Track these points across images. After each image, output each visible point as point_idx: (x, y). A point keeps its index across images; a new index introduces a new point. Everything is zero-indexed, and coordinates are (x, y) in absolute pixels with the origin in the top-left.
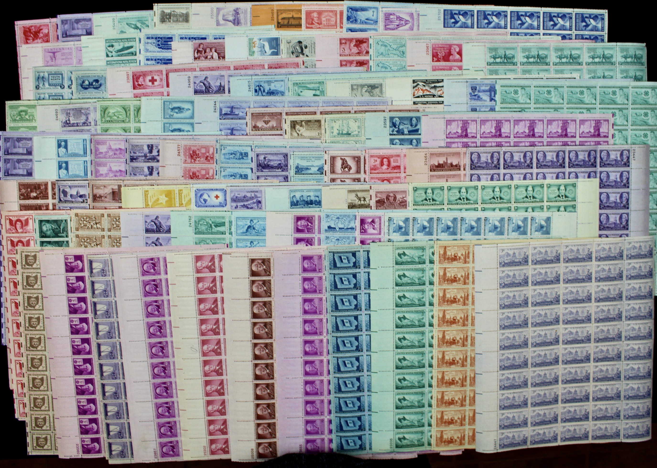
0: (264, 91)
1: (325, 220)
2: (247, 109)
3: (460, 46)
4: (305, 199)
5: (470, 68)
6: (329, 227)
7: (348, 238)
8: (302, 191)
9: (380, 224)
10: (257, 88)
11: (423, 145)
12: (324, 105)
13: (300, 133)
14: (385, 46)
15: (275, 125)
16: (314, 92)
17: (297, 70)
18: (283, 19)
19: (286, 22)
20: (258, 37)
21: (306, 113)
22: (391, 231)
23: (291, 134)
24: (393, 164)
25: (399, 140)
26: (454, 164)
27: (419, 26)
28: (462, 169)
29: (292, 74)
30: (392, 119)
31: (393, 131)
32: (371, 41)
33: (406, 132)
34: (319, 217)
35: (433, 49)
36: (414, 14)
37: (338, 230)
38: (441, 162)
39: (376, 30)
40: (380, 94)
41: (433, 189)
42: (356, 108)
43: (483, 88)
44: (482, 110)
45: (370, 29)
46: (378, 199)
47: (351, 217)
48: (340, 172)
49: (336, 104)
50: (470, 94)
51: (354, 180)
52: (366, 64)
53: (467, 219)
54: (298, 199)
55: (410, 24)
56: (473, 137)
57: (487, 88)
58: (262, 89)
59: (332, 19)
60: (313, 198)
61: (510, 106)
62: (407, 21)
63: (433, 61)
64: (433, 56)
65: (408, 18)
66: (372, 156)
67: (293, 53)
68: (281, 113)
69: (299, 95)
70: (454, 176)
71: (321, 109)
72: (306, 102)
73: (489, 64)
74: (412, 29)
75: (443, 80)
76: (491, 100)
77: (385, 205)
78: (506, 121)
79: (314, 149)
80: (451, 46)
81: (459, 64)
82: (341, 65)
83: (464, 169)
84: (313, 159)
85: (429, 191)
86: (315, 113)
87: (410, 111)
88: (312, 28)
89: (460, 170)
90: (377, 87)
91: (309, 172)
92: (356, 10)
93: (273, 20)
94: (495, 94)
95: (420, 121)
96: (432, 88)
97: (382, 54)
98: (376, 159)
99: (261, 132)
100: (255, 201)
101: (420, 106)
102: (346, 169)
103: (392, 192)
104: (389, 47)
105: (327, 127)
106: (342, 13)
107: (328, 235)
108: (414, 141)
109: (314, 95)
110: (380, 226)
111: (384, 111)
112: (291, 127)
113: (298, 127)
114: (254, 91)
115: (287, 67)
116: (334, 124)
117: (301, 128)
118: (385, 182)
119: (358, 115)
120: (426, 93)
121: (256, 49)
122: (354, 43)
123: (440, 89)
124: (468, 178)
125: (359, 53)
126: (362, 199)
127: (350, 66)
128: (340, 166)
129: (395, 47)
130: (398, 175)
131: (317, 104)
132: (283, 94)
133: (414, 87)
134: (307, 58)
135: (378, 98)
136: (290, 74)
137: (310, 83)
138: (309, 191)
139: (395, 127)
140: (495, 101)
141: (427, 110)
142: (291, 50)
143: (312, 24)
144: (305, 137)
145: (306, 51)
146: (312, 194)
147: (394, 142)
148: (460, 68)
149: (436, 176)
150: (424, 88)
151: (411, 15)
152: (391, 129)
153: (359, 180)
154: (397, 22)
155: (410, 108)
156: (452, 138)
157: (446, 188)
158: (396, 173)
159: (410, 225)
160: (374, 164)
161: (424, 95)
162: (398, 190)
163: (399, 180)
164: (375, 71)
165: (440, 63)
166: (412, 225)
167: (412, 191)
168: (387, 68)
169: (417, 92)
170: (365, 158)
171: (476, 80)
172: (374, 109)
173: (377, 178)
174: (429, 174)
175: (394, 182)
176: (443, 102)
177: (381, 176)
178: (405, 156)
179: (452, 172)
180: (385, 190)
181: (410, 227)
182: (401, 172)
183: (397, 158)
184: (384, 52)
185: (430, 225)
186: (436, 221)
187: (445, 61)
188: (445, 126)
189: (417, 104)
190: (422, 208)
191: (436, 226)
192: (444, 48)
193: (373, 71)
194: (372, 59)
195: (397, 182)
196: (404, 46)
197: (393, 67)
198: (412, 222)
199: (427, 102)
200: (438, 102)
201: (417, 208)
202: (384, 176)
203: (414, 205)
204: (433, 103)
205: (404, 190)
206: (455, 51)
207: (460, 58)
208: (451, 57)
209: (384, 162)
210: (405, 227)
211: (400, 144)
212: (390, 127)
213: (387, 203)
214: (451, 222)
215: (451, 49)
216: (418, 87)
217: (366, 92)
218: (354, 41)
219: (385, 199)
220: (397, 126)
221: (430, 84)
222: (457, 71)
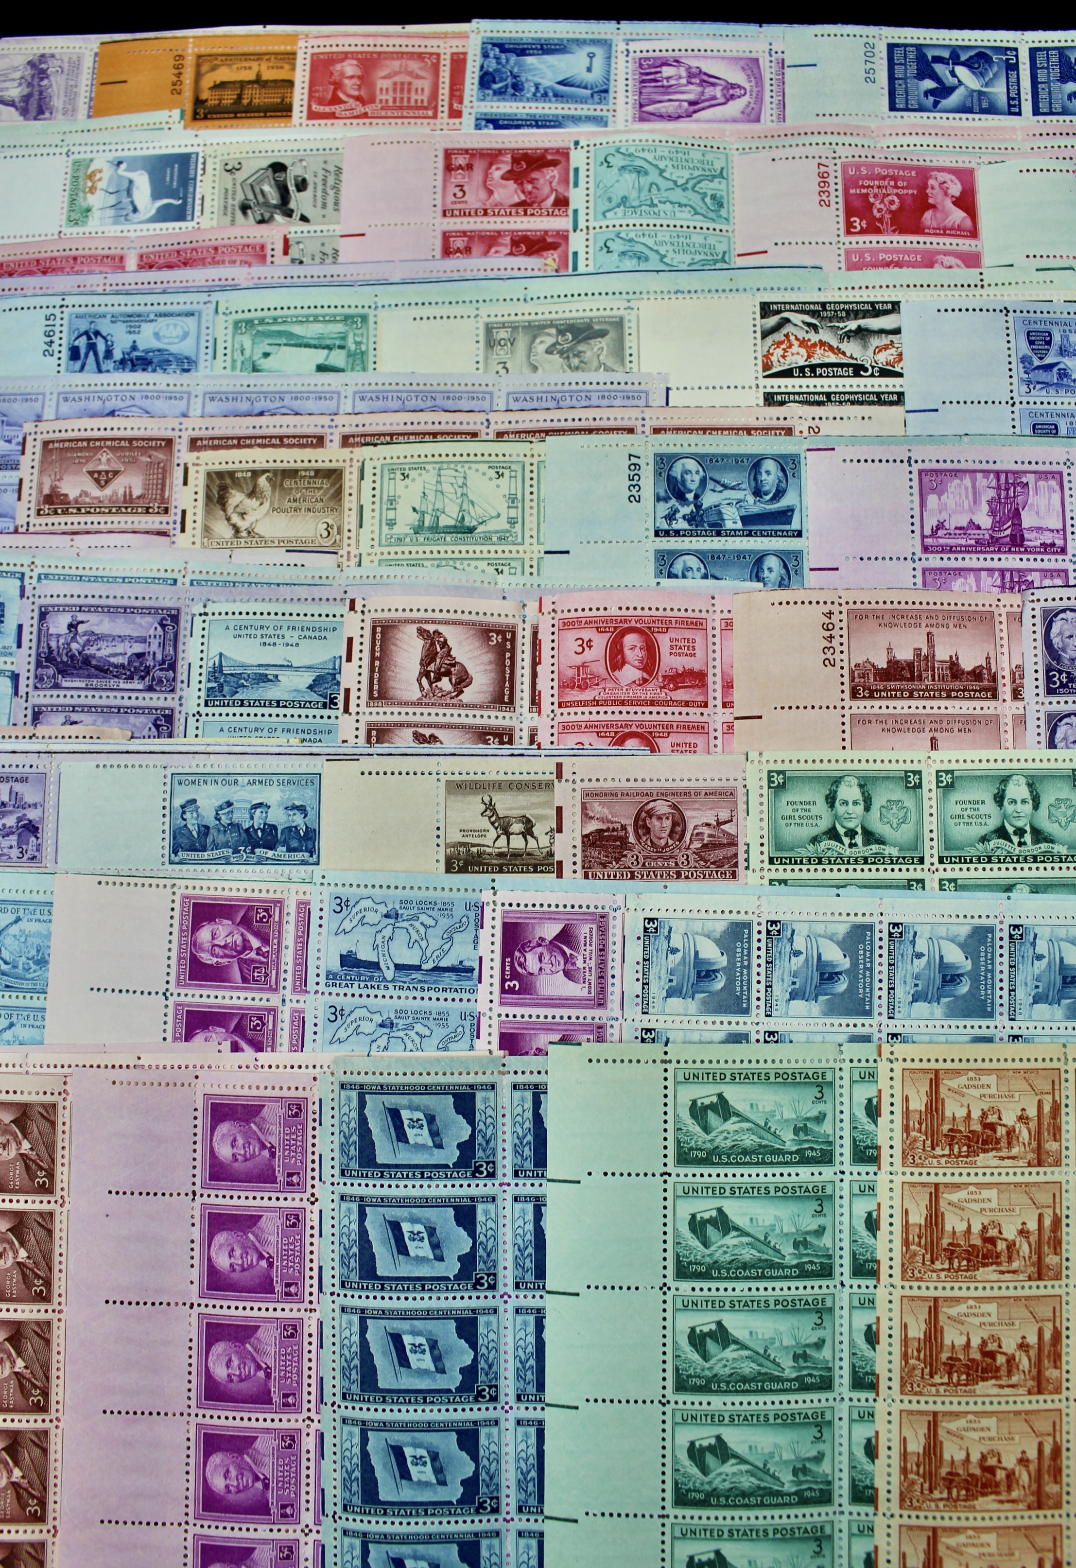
0: (109, 354)
1: (331, 921)
2: (29, 427)
3: (966, 177)
4: (242, 817)
5: (1018, 259)
6: (349, 961)
7: (442, 1018)
8: (229, 778)
9: (602, 950)
10: (82, 342)
11: (811, 579)
12: (360, 406)
13: (243, 525)
14: (640, 171)
15: (137, 492)
16: (320, 356)
17: (258, 270)
18: (221, 86)
19: (229, 98)
20: (111, 156)
21: (281, 441)
22: (657, 989)
23: (207, 529)
24: (670, 662)
25: (701, 555)
26: (967, 664)
27: (783, 106)
28: (1005, 691)
29: (235, 288)
30: (664, 462)
31: (671, 518)
32: (577, 159)
33: (732, 519)
34: (304, 910)
35: (849, 183)
36: (765, 63)
37: (389, 974)
38: (904, 654)
39: (601, 121)
40: (610, 362)
41: (865, 784)
42: (500, 421)
45: (576, 120)
46: (593, 826)
47: (459, 911)
48: (415, 694)
49: (413, 403)
50: (1024, 360)
51: (483, 735)
52: (554, 246)
53: (1044, 933)
54: (211, 822)
55: (746, 99)
56: (1048, 547)
58: (101, 347)
59: (418, 84)
60: (278, 817)
62: (733, 86)
63: (848, 232)
64: (850, 212)
65: (736, 76)
66: (568, 624)
67: (245, 208)
68: (169, 442)
69: (255, 369)
70: (968, 723)
71: (348, 424)
72: (281, 396)
74: (753, 116)
75: (895, 307)
77: (628, 861)
79: (303, 592)
80: (924, 173)
81: (965, 245)
82: (447, 251)
83: (1016, 694)
84: (292, 636)
85: (849, 791)
86: (319, 441)
87: (749, 431)
88: (332, 116)
89: (995, 697)
90: (602, 334)
91: (272, 693)
92: (521, 50)
93: (176, 89)
95: (797, 475)
96: (849, 335)
97: (624, 200)
98: (586, 635)
99: (75, 520)
100: (10, 821)
101: (794, 412)
102: (445, 684)
103: (663, 794)
104: (654, 176)
105: (366, 500)
106: (459, 63)
107: (339, 1001)
109: (322, 368)
110: (602, 964)
111: (631, 431)
112: (208, 498)
113: (236, 498)
114: (65, 354)
115: (215, 262)
116: (399, 486)
117: (253, 503)
118: (631, 743)
119: (514, 449)
120: (821, 356)
121: (96, 200)
122: (506, 168)
123: (885, 340)
124: (1036, 729)
125: (525, 206)
126: (517, 827)
127: (486, 253)
128: (417, 669)
129: (681, 176)
130: (694, 715)
131: (331, 405)
132: (187, 364)
133: (765, 334)
134: (305, 227)
135: (603, 376)
136: (223, 289)
137: (306, 320)
138: (261, 779)
139: (681, 496)
141: (826, 428)
142: (240, 197)
143: (335, 100)
144: (264, 543)
145: (300, 201)
146: (273, 796)
147: (678, 568)
148: (972, 260)
149: (881, 720)
150: (814, 338)
151: (752, 65)
152: (663, 509)
153: (504, 736)
154: (693, 92)
155: (752, 422)
156: (951, 550)
157: (929, 781)
158: (687, 704)
159: (755, 961)
160: (579, 660)
161: (813, 368)
162: (692, 784)
163: (700, 740)
164: (591, 269)
165: (881, 238)
166: (762, 961)
167: (765, 791)
168: (647, 259)
169: (779, 352)
170: (535, 634)
171: (1045, 307)
172: (584, 424)
173: (590, 726)
174: (847, 712)
175: (676, 748)
176: (901, 395)
177: (609, 717)
178: (728, 625)
179: (957, 703)
180: (632, 784)
181: (755, 969)
182: (711, 703)
183: (688, 634)
184: (634, 195)
185: (855, 964)
186: (885, 943)
187: (902, 230)
188: (916, 498)
189: (782, 403)
190: (812, 875)
191: (885, 968)
192: (895, 178)
193: (581, 269)
194: (582, 224)
195: (692, 748)
196: (721, 175)
197: (670, 255)
198: (763, 945)
199: (828, 395)
200: (878, 394)
201: (788, 875)
202: (624, 717)
203: (771, 861)
204: (857, 399)
205: (724, 783)
206: (946, 194)
207: (968, 223)
208: (928, 215)
209: (627, 652)
210: (729, 970)
211: (705, 577)
212: (658, 499)
213: (637, 849)
214: (963, 946)
215: (925, 186)
216: (784, 331)
217: (549, 351)
218: (508, 158)
219: (630, 829)
220: (690, 496)
221: (841, 319)
222: (955, 270)
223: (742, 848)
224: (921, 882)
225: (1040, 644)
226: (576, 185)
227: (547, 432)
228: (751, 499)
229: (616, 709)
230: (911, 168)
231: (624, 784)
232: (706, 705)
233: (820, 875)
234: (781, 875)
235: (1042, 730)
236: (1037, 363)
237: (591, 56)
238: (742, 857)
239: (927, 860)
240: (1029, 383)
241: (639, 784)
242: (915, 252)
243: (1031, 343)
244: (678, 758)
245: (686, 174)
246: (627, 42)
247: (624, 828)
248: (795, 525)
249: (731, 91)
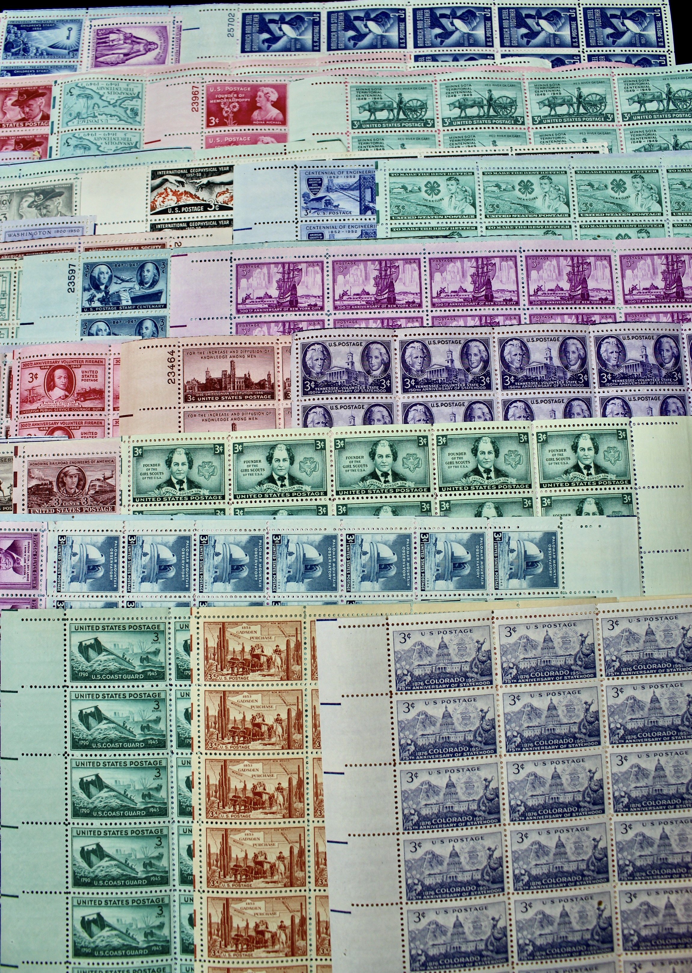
5: (308, 136)
9: (35, 555)
11: (170, 332)
14: (88, 97)
24: (81, 385)
25: (107, 322)
26: (255, 379)
27: (178, 53)
28: (279, 394)
30: (89, 267)
31: (91, 300)
32: (56, 91)
33: (126, 300)
35: (210, 96)
36: (170, 29)
38: (217, 375)
39: (73, 68)
40: (65, 211)
41: (190, 453)
43: (341, 181)
44: (337, 236)
45: (58, 68)
46: (34, 483)
50: (305, 196)
52: (39, 144)
55: (157, 51)
56: (312, 307)
57: (352, 181)
61: (416, 223)
62: (150, 43)
63: (208, 126)
64: (209, 114)
66: (26, 365)
70: (255, 414)
73: (357, 125)
74: (161, 60)
75: (231, 168)
76: (364, 210)
77: (53, 502)
78: (408, 261)
80: (255, 89)
81: (277, 129)
83: (286, 396)
85: (180, 457)
87: (140, 247)
89: (273, 398)
90: (60, 194)
92: (30, 28)
94: (374, 194)
95: (165, 271)
96: (202, 187)
97: (78, 115)
98: (36, 371)
101: (168, 235)
103: (74, 463)
104: (96, 99)
108: (148, 324)
110: (35, 564)
111: (72, 250)
118: (57, 433)
119: (6, 265)
120: (186, 201)
122: (14, 99)
123: (223, 188)
124: (296, 418)
125: (24, 121)
129: (111, 98)
130: (96, 416)
135: (59, 219)
139: (97, 288)
140: (375, 212)
141: (185, 243)
147: (94, 330)
149: (201, 414)
150: (181, 189)
152: (87, 295)
154: (126, 48)
155: (143, 242)
156: (254, 311)
157: (229, 449)
158: (91, 409)
159: (121, 560)
160: (30, 386)
161: (180, 207)
162: (90, 456)
163: (99, 430)
164: (58, 157)
165: (226, 128)
166: (125, 560)
167: (131, 459)
168: (89, 149)
169: (161, 199)
170: (10, 372)
171: (320, 164)
172: (45, 248)
173: (35, 425)
174: (182, 410)
175: (84, 435)
176: (231, 220)
177: (46, 418)
178: (118, 361)
179: (249, 403)
180: (56, 457)
181: (121, 564)
182: (107, 408)
183: (93, 368)
184: (84, 111)
185: (179, 560)
186: (197, 547)
187: (240, 123)
188: (234, 282)
189: (161, 230)
190: (157, 508)
191: (197, 562)
192: (237, 92)
193: (54, 157)
194: (55, 130)
195: (94, 435)
196: (138, 97)
197: (103, 145)
198: (126, 550)
199: (188, 223)
200: (217, 221)
201: (143, 508)
202: (54, 418)
203: (134, 500)
204: (205, 224)
205: (108, 455)
206: (268, 100)
207: (281, 116)
208: (256, 113)
209: (57, 380)
210: (106, 565)
211: (109, 334)
212: (85, 290)
213: (58, 495)
214: (244, 548)
215: (256, 96)
216: (164, 187)
217: (30, 206)
218: (16, 93)
219: (54, 484)
220: (103, 287)
221: (198, 178)
222: (270, 145)
223: (118, 493)
224: (224, 510)
225: (300, 365)
226: (54, 107)
227: (25, 254)
228: (137, 287)
229: (49, 414)
230: (247, 86)
231: (52, 458)
232: (103, 409)
233: (162, 508)
234: (140, 509)
235: (300, 417)
236: (312, 197)
237: (70, 30)
238: (118, 498)
239: (227, 497)
240: (307, 209)
241: (60, 457)
242: (247, 135)
243: (310, 185)
244: (85, 441)
245: (116, 97)
246: (91, 20)
247: (51, 483)
248: (163, 301)
249: (149, 46)
